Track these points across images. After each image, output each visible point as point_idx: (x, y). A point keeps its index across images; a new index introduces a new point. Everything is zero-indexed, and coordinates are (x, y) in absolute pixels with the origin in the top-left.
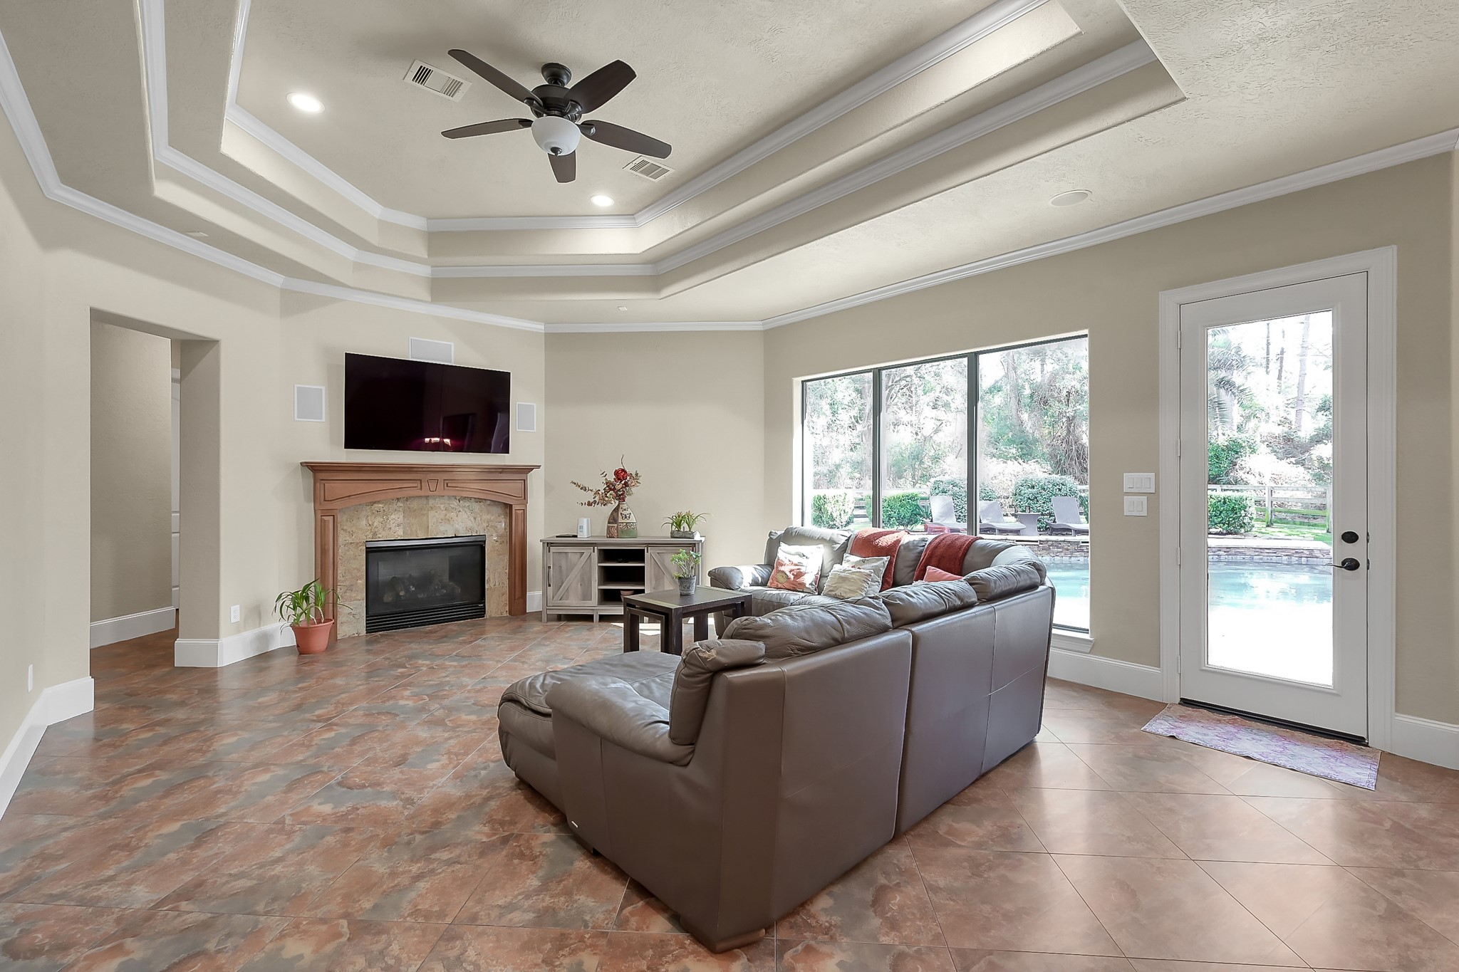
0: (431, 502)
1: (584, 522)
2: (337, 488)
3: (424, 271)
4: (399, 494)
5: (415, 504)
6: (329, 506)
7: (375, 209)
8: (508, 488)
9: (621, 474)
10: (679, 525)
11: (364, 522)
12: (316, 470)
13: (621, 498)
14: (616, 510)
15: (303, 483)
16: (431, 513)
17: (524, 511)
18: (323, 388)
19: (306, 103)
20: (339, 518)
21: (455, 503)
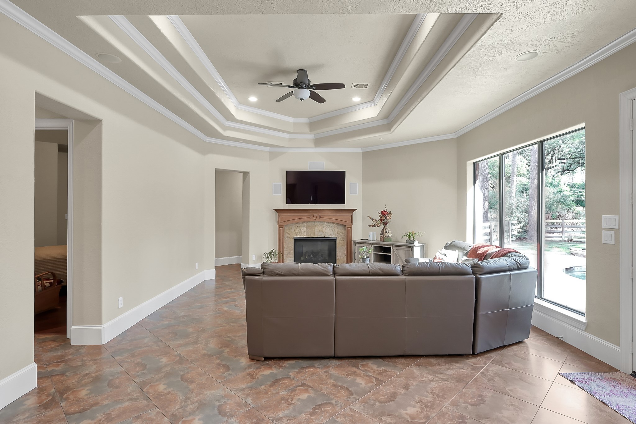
0: (316, 223)
1: (371, 234)
2: (284, 218)
3: (311, 136)
4: (304, 220)
5: (310, 224)
6: (281, 224)
7: (291, 120)
8: (345, 218)
9: (384, 213)
10: (409, 237)
11: (293, 230)
12: (279, 212)
13: (386, 224)
14: (383, 229)
15: (275, 216)
16: (316, 228)
17: (351, 228)
18: (281, 183)
19: (253, 99)
20: (286, 228)
21: (325, 224)
